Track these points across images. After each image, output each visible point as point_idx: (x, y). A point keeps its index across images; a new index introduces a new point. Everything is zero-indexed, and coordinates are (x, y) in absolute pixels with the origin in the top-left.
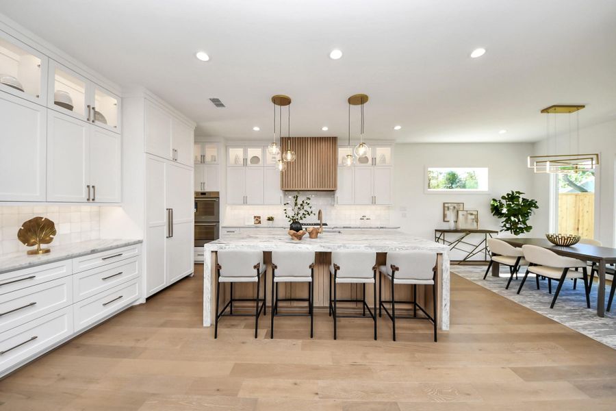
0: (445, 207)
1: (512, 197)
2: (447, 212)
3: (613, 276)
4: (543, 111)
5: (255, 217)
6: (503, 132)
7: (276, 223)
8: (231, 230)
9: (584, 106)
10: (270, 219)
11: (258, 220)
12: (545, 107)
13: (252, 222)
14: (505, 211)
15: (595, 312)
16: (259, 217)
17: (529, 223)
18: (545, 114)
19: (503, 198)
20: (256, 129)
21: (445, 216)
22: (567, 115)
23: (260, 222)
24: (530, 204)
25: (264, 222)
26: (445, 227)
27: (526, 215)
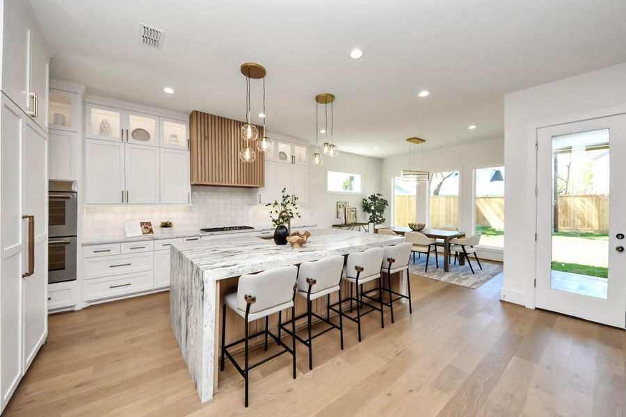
0: (338, 206)
1: (373, 198)
2: (339, 210)
3: (443, 248)
4: (408, 140)
5: (142, 224)
6: (376, 149)
7: (176, 229)
8: (101, 248)
9: (424, 141)
10: (166, 225)
11: (147, 226)
12: (409, 138)
13: (138, 231)
14: (373, 208)
15: (443, 269)
16: (149, 224)
17: (384, 216)
18: (408, 142)
19: (369, 198)
20: (169, 91)
21: (338, 213)
22: (416, 145)
23: (151, 231)
24: (384, 203)
25: (158, 231)
26: (339, 223)
27: (381, 211)
